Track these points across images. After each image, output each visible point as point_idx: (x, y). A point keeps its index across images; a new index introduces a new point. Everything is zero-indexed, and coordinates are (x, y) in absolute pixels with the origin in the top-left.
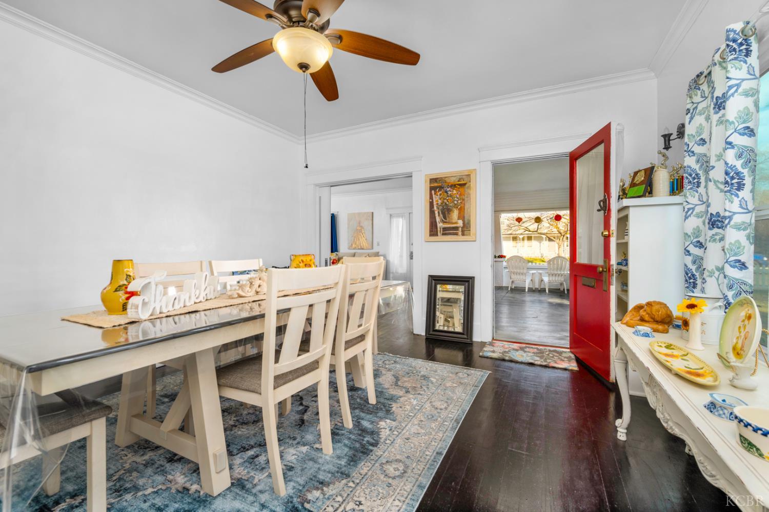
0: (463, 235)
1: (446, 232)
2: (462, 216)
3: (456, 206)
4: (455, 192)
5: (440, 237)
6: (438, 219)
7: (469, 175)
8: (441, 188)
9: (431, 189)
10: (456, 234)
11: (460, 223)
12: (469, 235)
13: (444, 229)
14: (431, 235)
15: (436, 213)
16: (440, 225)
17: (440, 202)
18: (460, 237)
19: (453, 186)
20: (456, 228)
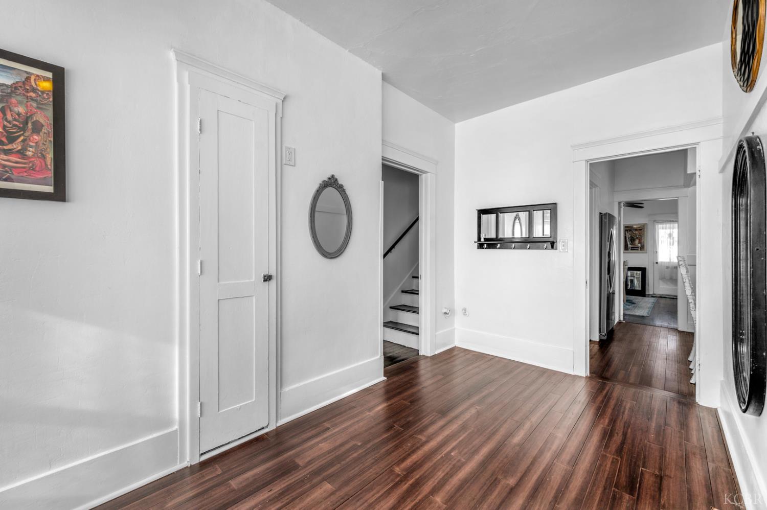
0: (641, 250)
1: (633, 249)
2: (640, 242)
3: (637, 238)
4: (637, 232)
5: (630, 251)
6: (629, 243)
7: (644, 226)
8: (630, 230)
9: (625, 230)
10: (638, 250)
11: (639, 245)
12: (644, 250)
13: (632, 248)
14: (625, 250)
15: (628, 241)
16: (630, 246)
17: (629, 236)
18: (639, 251)
19: (636, 230)
20: (638, 247)
